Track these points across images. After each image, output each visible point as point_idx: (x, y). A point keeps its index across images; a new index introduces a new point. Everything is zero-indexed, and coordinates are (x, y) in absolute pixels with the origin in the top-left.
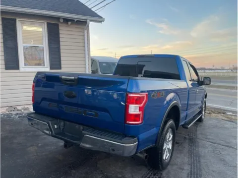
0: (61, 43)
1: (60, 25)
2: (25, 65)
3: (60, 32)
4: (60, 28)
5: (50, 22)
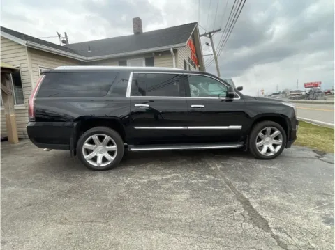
1: (154, 57)
3: (155, 63)
4: (155, 60)
5: (147, 57)
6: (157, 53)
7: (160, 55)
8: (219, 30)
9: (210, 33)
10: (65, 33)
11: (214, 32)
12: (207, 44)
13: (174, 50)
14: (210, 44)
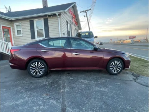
0: (49, 27)
1: (48, 18)
2: (38, 37)
3: (49, 21)
4: (49, 20)
5: (45, 18)
6: (50, 16)
7: (51, 17)
8: (90, 10)
9: (86, 11)
10: (10, 7)
11: (88, 10)
12: (84, 16)
13: (58, 14)
14: (86, 16)
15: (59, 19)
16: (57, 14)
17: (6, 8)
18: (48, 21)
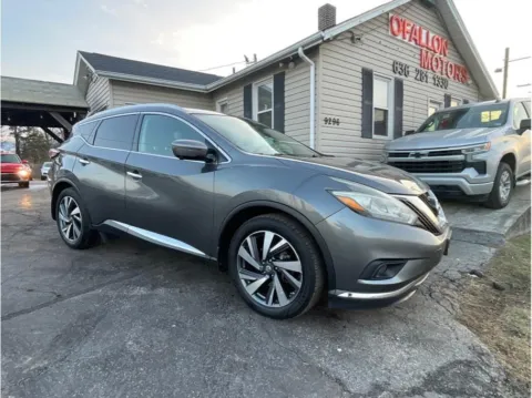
0: (286, 99)
3: (286, 83)
4: (287, 76)
5: (276, 73)
6: (286, 62)
7: (291, 65)
10: (255, 56)
13: (307, 52)
15: (312, 68)
16: (300, 52)
17: (247, 60)
18: (284, 80)
